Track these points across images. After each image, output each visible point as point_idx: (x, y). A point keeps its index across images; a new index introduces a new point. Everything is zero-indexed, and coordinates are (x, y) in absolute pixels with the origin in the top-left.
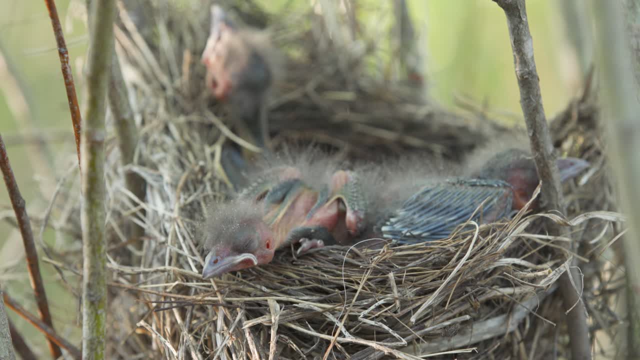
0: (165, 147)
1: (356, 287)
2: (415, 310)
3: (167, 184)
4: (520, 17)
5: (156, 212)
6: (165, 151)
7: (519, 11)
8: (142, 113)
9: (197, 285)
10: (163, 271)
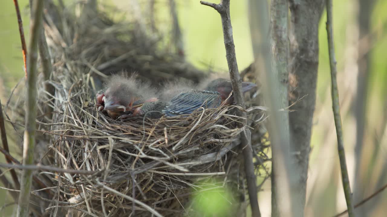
0: (64, 73)
1: (149, 133)
2: (174, 145)
3: (65, 88)
4: (227, 17)
5: (59, 101)
6: (64, 75)
7: (227, 15)
8: (54, 59)
9: (77, 131)
10: (62, 124)
